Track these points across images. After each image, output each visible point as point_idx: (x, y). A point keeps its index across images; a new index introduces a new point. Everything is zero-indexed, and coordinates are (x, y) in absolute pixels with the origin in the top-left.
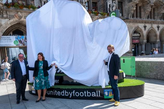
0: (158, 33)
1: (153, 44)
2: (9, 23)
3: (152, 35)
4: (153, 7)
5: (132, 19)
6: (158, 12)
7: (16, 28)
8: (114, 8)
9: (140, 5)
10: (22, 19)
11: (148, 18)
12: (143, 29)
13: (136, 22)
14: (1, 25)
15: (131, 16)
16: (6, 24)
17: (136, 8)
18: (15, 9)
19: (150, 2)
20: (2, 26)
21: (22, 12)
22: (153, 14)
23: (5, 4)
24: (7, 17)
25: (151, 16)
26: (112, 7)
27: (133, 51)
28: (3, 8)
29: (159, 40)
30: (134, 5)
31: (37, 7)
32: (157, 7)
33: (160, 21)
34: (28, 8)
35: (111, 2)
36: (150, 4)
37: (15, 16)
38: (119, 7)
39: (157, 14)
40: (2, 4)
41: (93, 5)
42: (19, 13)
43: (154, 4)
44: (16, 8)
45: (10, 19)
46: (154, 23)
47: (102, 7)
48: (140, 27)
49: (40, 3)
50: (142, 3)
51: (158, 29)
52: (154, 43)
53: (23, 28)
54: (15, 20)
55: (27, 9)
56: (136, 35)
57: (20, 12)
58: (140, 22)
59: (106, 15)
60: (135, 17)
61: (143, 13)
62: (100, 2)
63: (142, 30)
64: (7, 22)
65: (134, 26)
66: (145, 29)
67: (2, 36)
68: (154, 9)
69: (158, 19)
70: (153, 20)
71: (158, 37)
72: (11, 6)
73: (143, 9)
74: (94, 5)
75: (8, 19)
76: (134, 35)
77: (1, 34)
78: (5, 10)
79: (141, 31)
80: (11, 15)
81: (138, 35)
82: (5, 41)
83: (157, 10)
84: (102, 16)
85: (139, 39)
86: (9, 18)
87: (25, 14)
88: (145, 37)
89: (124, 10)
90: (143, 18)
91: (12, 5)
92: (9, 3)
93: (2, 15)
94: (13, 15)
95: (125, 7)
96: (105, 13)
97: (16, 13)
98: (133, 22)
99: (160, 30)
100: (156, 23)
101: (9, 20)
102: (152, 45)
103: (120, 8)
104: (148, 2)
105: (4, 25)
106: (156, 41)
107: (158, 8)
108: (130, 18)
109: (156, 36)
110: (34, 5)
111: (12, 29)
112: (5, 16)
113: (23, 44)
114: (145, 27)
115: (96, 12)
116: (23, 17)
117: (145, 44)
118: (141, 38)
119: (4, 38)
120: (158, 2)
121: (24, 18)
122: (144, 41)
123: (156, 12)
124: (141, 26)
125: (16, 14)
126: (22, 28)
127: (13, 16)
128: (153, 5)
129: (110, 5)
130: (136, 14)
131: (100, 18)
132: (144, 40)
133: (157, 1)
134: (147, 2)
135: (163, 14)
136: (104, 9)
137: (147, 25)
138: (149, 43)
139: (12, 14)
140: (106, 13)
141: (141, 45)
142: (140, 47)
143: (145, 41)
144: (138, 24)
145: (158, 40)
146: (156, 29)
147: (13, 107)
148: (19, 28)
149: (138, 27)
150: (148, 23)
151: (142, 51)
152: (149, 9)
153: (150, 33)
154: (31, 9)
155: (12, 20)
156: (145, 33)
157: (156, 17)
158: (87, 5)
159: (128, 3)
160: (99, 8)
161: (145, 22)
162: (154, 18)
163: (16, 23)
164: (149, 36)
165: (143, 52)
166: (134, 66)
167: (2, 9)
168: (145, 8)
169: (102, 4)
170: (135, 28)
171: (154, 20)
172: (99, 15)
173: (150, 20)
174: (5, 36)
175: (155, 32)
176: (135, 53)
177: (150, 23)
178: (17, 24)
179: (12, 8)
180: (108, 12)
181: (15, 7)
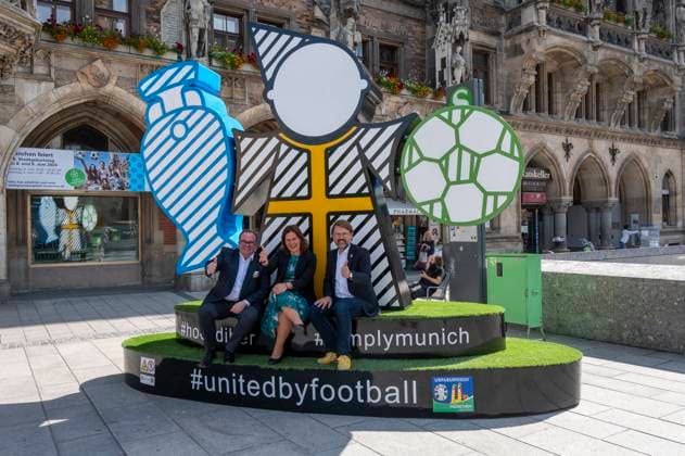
0: (613, 172)
1: (594, 211)
2: (53, 98)
3: (592, 177)
4: (597, 78)
5: (523, 115)
6: (613, 97)
7: (79, 119)
8: (459, 73)
9: (549, 68)
10: (110, 88)
11: (576, 117)
12: (560, 154)
13: (536, 127)
14: (21, 106)
15: (517, 107)
16: (42, 102)
17: (537, 77)
18: (85, 46)
19: (585, 61)
20: (23, 110)
21: (109, 62)
22: (594, 102)
23: (45, 24)
24: (50, 75)
25: (589, 109)
26: (453, 69)
27: (523, 234)
28: (36, 41)
29: (617, 199)
30: (529, 65)
31: (171, 47)
32: (609, 81)
33: (620, 130)
34: (137, 48)
35: (450, 50)
36: (583, 67)
37: (83, 73)
38: (475, 71)
39: (610, 105)
40: (34, 25)
41: (381, 54)
42: (99, 64)
43: (598, 67)
44: (90, 44)
45: (58, 82)
46: (599, 135)
47: (414, 64)
48: (549, 145)
49: (184, 33)
50: (555, 63)
51: (613, 159)
52: (599, 208)
53: (106, 123)
54: (80, 90)
55: (133, 50)
56: (534, 174)
57: (102, 58)
58: (548, 129)
59: (430, 96)
60: (534, 110)
61: (559, 98)
62: (407, 47)
63: (556, 160)
64: (47, 94)
65: (528, 141)
66: (567, 155)
67: (22, 146)
68: (597, 85)
69: (613, 124)
70: (594, 124)
71: (613, 187)
72: (69, 34)
73: (559, 85)
74: (385, 55)
75: (53, 84)
76: (528, 175)
77: (18, 138)
78: (44, 49)
79: (553, 160)
80: (64, 67)
81: (543, 175)
82: (31, 167)
83: (611, 91)
84: (413, 99)
85: (544, 190)
86: (57, 79)
87: (123, 68)
88: (568, 184)
89: (495, 84)
90: (560, 115)
91: (72, 32)
92: (59, 21)
93: (29, 64)
94: (75, 68)
95: (500, 71)
96: (424, 88)
97: (85, 62)
98: (525, 126)
99: (618, 163)
100: (605, 137)
101: (56, 86)
102: (592, 215)
103: (481, 74)
104: (579, 60)
105: (31, 105)
106: (607, 202)
107: (611, 84)
108: (516, 110)
109: (605, 181)
110: (159, 37)
111: (64, 125)
112: (40, 69)
113: (102, 181)
114: (567, 147)
115: (393, 81)
116: (114, 82)
117: (566, 210)
118: (554, 187)
119: (26, 157)
120: (613, 62)
121: (117, 84)
122: (563, 198)
123: (605, 97)
124: (554, 142)
125: (84, 66)
126: (103, 122)
127: (75, 72)
128: (596, 70)
129: (443, 60)
130: (537, 99)
131: (406, 103)
132: (564, 194)
133: (611, 59)
134: (574, 58)
135: (630, 104)
136: (423, 74)
137: (573, 140)
138: (580, 207)
139: (70, 64)
140: (431, 89)
141: (554, 213)
142: (548, 219)
143: (568, 198)
144: (544, 135)
145: (614, 199)
146: (607, 158)
147: (63, 441)
148: (92, 119)
149: (543, 147)
150: (578, 133)
151: (555, 236)
152: (583, 86)
153: (585, 169)
154: (148, 52)
155: (66, 90)
156: (567, 169)
157: (605, 115)
158: (361, 55)
159: (508, 56)
160: (402, 70)
161: (567, 131)
162: (598, 119)
163: (82, 101)
164: (583, 181)
165: (559, 239)
166: (539, 289)
167: (33, 42)
168: (567, 80)
169: (417, 54)
170: (533, 150)
171: (598, 127)
172: (404, 92)
173: (583, 123)
174: (30, 146)
175: (602, 169)
176: (530, 240)
177: (586, 133)
178: (85, 103)
179: (70, 43)
180: (438, 84)
181: (83, 38)
